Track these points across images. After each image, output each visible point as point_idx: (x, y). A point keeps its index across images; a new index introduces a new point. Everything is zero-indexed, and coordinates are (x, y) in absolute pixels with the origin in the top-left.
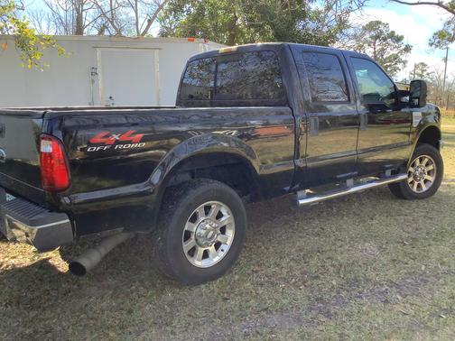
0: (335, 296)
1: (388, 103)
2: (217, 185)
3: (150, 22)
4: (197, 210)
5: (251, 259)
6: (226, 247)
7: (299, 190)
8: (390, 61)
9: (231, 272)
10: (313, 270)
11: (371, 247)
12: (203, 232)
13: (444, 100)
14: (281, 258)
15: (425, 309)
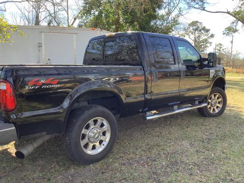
0: (164, 171)
1: (196, 64)
2: (101, 108)
3: (75, 19)
4: (90, 122)
5: (120, 150)
6: (105, 143)
7: (148, 111)
8: (203, 42)
9: (108, 157)
10: (154, 156)
11: (186, 143)
12: (92, 134)
13: (231, 63)
14: (137, 149)
15: (212, 178)
